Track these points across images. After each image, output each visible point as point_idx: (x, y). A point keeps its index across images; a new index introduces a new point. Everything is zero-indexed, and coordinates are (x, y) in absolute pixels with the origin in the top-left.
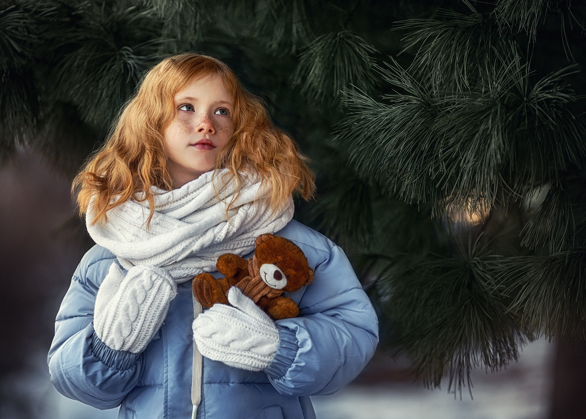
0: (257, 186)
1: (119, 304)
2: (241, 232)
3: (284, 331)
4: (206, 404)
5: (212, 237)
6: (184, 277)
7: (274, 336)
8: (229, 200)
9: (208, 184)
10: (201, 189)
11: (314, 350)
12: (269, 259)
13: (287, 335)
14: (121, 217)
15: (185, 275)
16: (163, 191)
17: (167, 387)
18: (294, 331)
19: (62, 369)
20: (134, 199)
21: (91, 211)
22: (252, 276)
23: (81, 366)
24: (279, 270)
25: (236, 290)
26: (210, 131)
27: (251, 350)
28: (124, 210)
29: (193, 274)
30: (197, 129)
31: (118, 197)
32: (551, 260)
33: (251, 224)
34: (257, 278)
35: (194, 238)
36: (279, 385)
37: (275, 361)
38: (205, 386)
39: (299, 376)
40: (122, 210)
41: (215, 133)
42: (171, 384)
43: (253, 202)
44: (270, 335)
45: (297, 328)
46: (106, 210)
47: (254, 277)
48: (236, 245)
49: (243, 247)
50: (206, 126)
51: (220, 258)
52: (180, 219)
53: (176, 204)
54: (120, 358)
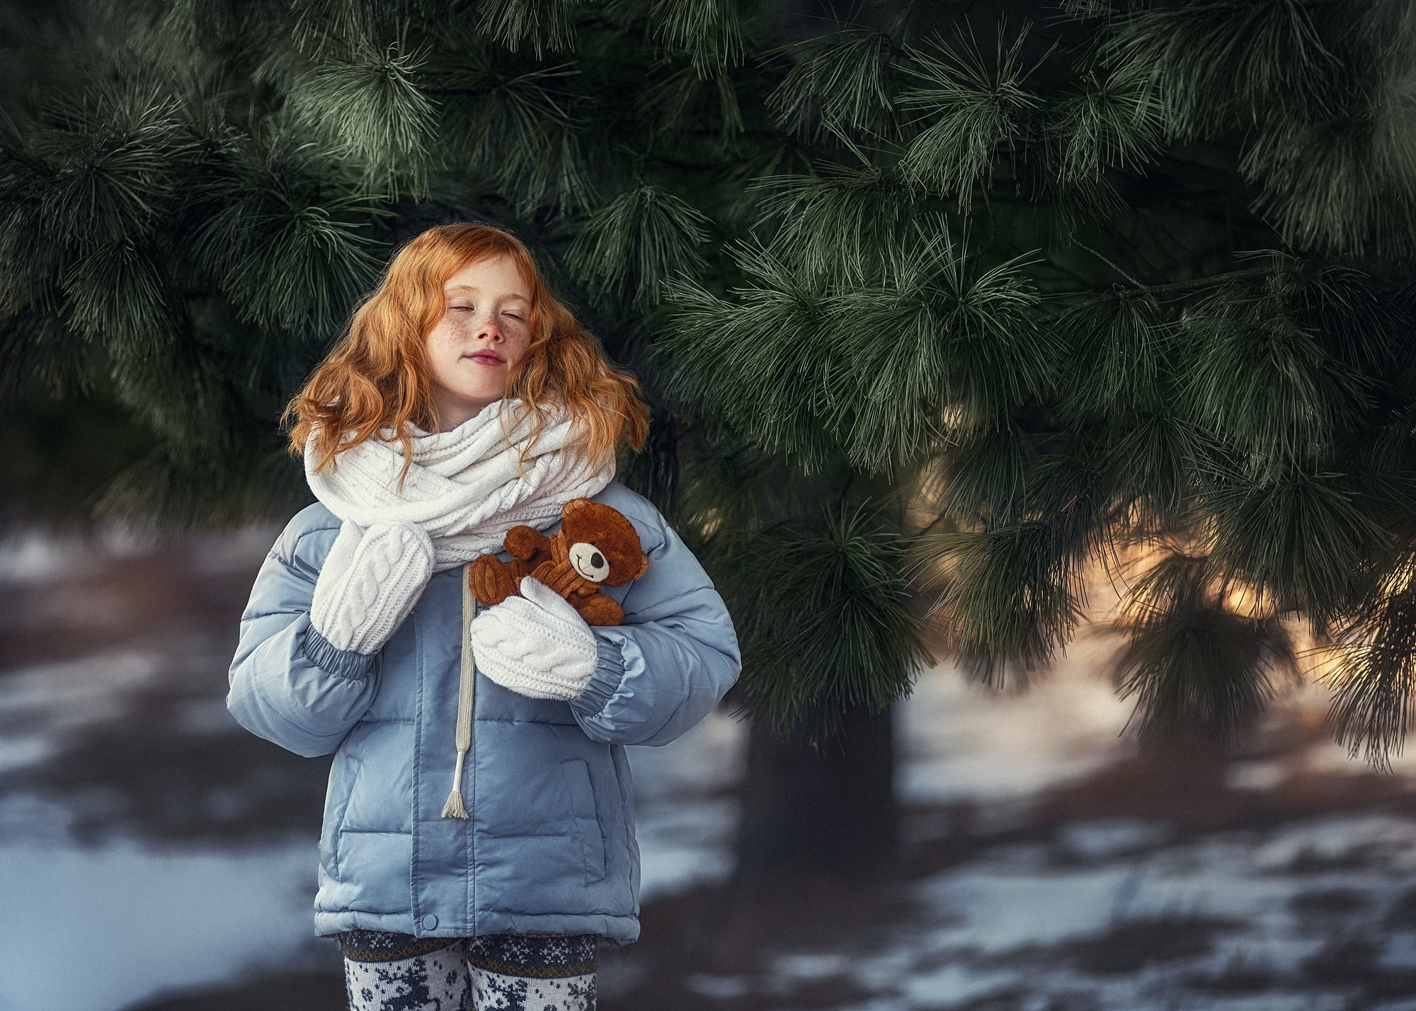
0: (565, 428)
1: (350, 580)
2: (540, 493)
3: (604, 644)
4: (478, 750)
5: (498, 503)
6: (453, 562)
7: (590, 651)
8: (523, 445)
9: (491, 422)
10: (481, 430)
11: (648, 674)
12: (585, 535)
13: (608, 651)
14: (356, 465)
15: (455, 559)
16: (424, 433)
17: (419, 723)
18: (618, 646)
19: (254, 684)
20: (378, 437)
21: (314, 452)
22: (558, 561)
23: (287, 674)
24: (600, 553)
25: (532, 582)
26: (497, 338)
27: (554, 670)
28: (363, 455)
29: (467, 559)
30: (477, 334)
31: (353, 435)
32: (994, 539)
33: (554, 484)
34: (565, 563)
35: (471, 506)
36: (591, 725)
37: (590, 688)
38: (477, 723)
39: (624, 713)
40: (359, 455)
41: (504, 342)
42: (426, 719)
43: (558, 451)
44: (584, 649)
45: (623, 639)
46: (335, 452)
47: (561, 562)
48: (530, 514)
49: (541, 517)
50: (490, 331)
51: (510, 533)
52: (450, 478)
53: (444, 453)
54: (347, 662)
